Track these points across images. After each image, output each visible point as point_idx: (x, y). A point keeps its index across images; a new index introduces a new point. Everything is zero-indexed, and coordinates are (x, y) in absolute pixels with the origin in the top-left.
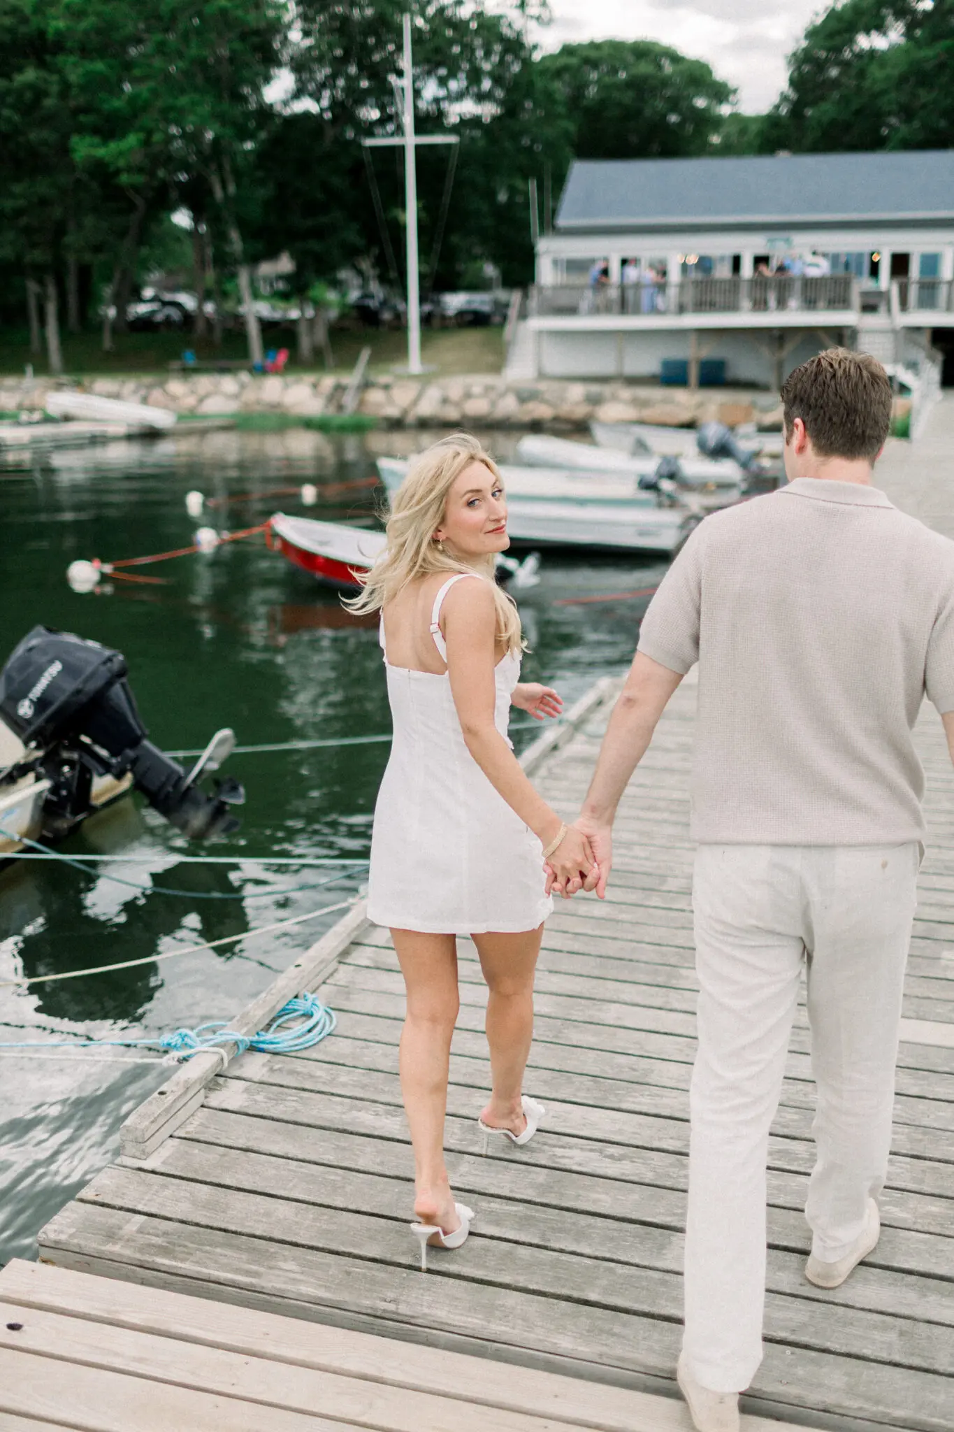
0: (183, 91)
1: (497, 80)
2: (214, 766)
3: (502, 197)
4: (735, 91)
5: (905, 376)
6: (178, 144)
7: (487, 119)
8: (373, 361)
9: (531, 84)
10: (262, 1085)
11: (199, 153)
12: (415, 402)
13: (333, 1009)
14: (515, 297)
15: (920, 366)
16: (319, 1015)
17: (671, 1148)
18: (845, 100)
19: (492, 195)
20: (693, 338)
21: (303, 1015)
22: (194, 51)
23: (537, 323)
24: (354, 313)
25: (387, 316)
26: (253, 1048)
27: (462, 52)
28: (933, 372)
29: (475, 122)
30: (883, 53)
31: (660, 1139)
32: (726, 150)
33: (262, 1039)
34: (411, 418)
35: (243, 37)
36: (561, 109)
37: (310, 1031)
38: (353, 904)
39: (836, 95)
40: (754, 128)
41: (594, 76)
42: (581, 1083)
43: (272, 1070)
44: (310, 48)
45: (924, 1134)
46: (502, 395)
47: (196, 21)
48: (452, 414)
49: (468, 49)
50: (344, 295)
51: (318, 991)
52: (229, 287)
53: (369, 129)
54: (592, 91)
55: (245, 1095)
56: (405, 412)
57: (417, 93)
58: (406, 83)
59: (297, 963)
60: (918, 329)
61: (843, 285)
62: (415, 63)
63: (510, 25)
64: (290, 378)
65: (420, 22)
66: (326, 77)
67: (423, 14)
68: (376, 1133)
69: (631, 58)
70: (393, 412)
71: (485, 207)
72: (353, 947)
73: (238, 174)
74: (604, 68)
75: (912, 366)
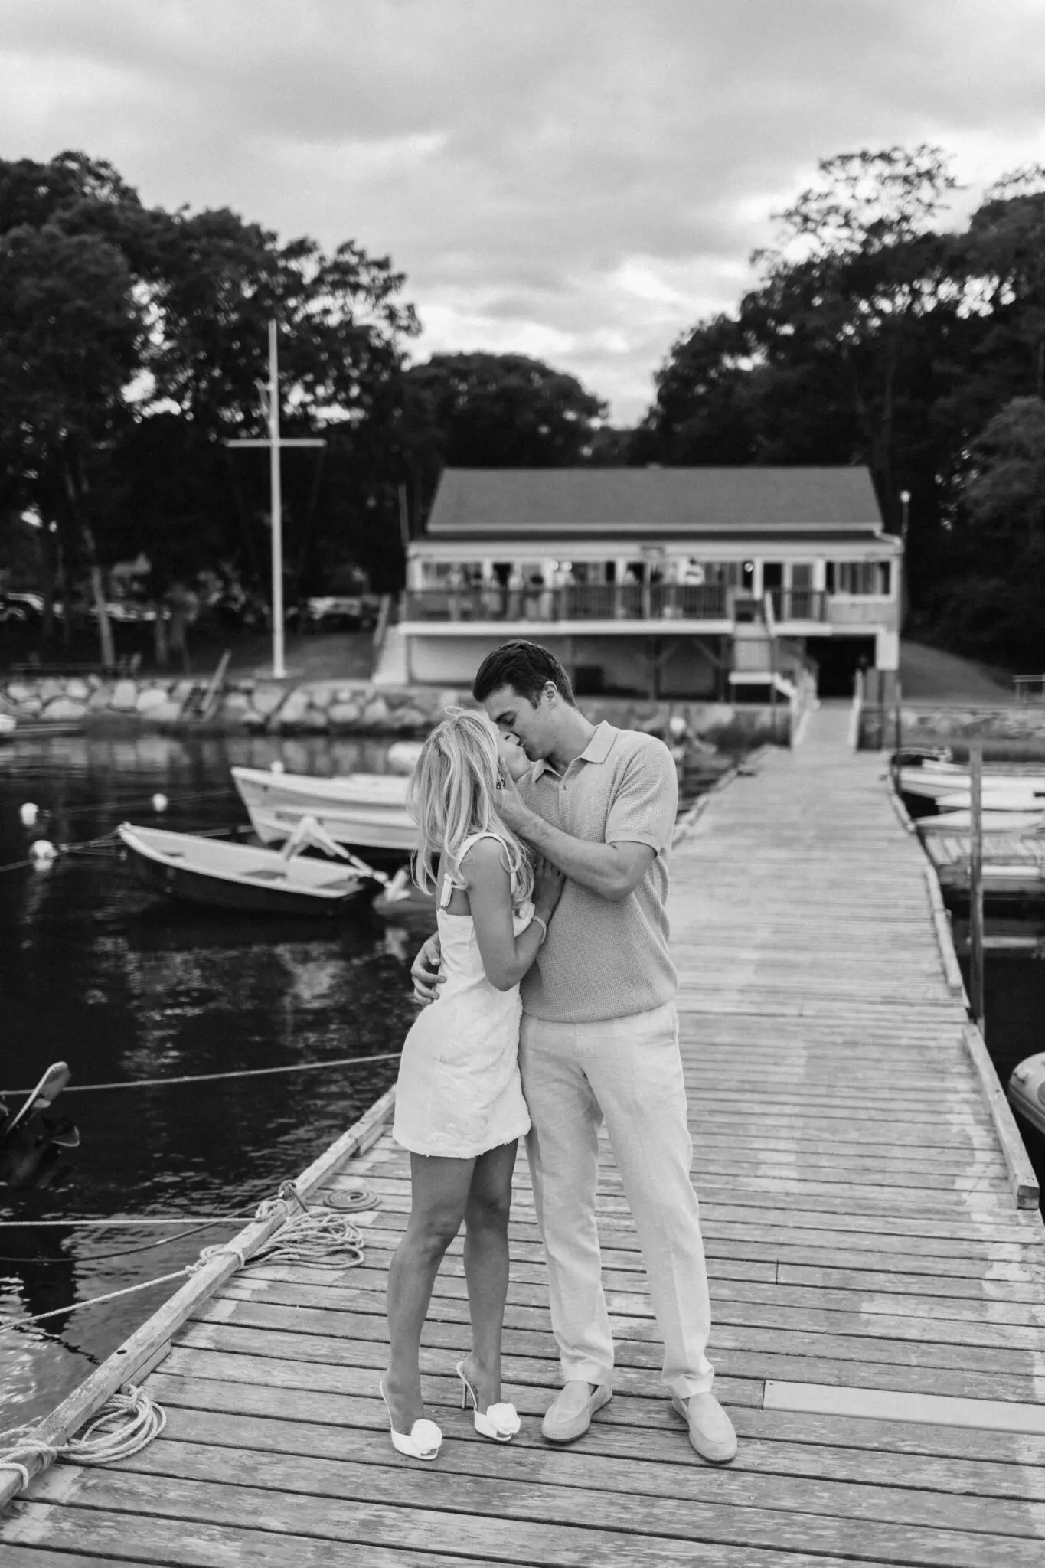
0: (35, 388)
1: (366, 388)
2: (45, 1104)
3: (371, 502)
4: (605, 405)
5: (783, 685)
6: (29, 440)
7: (354, 424)
8: (232, 666)
9: (400, 393)
10: (70, 1509)
11: (52, 449)
12: (279, 707)
13: (161, 1404)
14: (386, 602)
15: (797, 677)
16: (145, 1413)
18: (712, 416)
19: (359, 500)
20: (568, 643)
21: (126, 1414)
22: (49, 348)
23: (406, 628)
24: (215, 616)
25: (250, 619)
26: (62, 1460)
27: (330, 359)
28: (809, 682)
29: (343, 426)
30: (748, 373)
32: (597, 461)
33: (73, 1448)
34: (274, 724)
35: (102, 337)
36: (430, 417)
37: (133, 1434)
38: (192, 1272)
39: (703, 412)
40: (624, 441)
41: (463, 387)
42: (459, 1484)
43: (84, 1488)
44: (171, 351)
45: (857, 1527)
46: (373, 700)
47: (52, 320)
48: (319, 720)
49: (336, 357)
50: (204, 598)
51: (145, 1383)
52: (80, 587)
53: (233, 431)
54: (462, 401)
55: (49, 1524)
56: (268, 718)
57: (283, 398)
58: (272, 387)
59: (120, 1349)
60: (793, 638)
61: (717, 594)
62: (281, 368)
63: (379, 336)
64: (145, 683)
65: (286, 328)
66: (189, 379)
67: (290, 322)
69: (500, 372)
70: (254, 717)
71: (354, 512)
72: (191, 1325)
73: (92, 473)
74: (474, 379)
75: (789, 675)
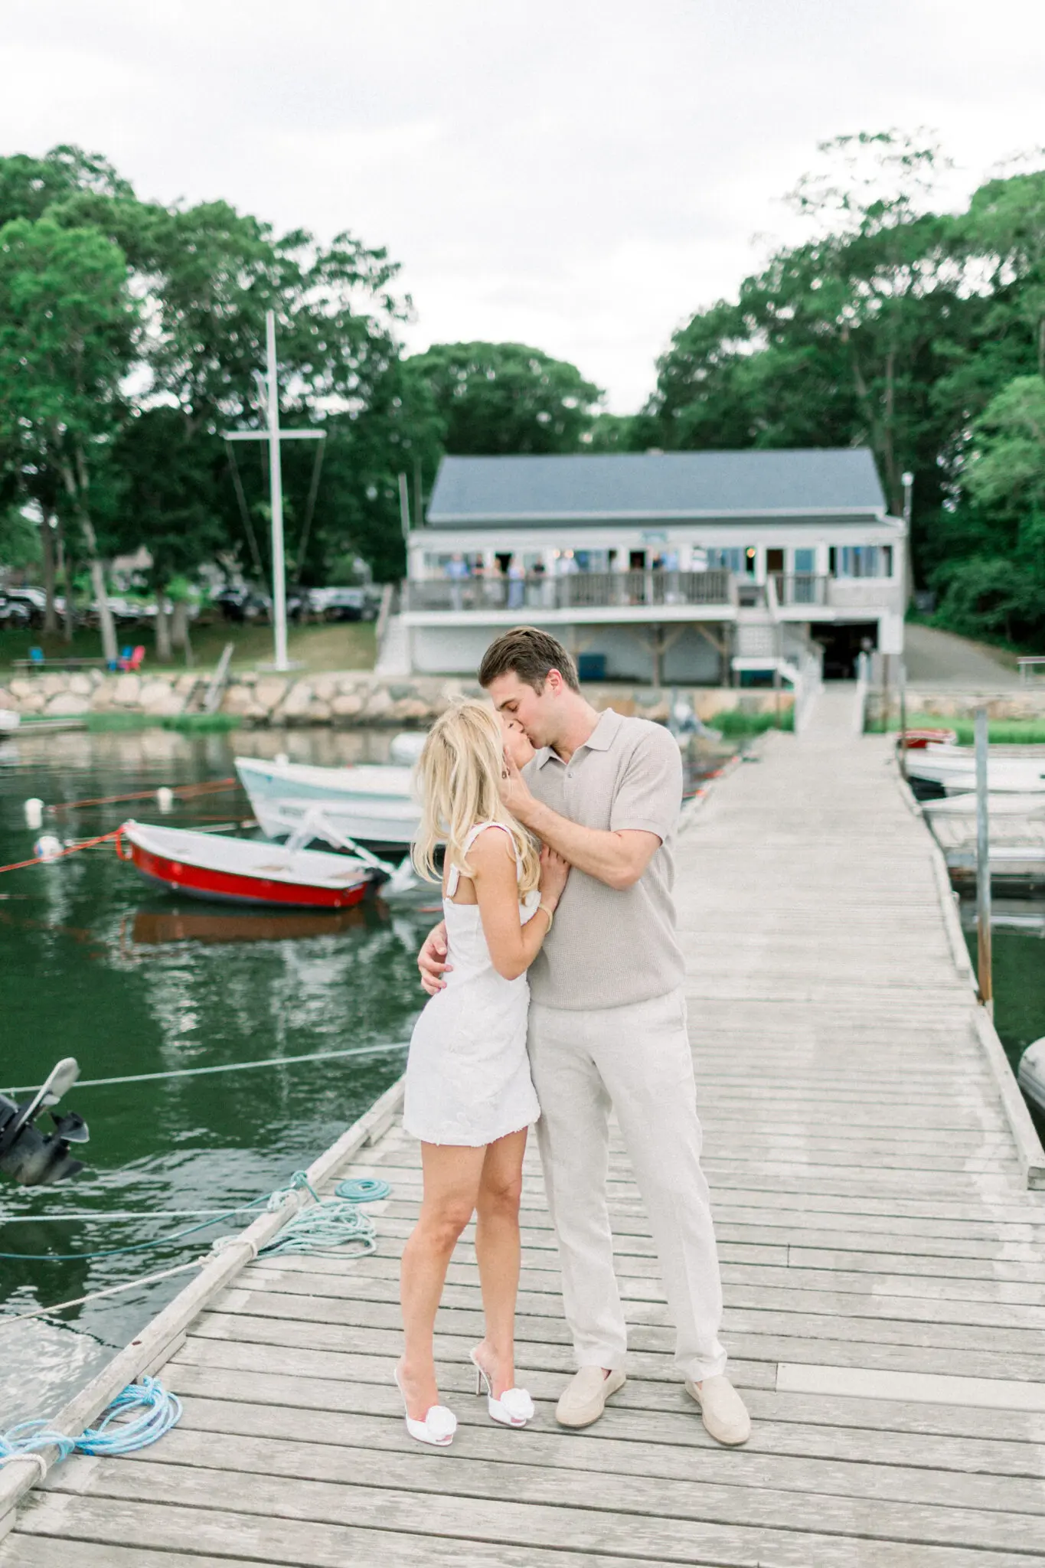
0: (33, 383)
1: (365, 378)
2: (54, 1100)
3: (372, 493)
4: (603, 392)
5: (785, 670)
6: (28, 436)
7: (354, 417)
8: (235, 658)
9: (399, 382)
10: (89, 1498)
11: (50, 445)
12: (283, 700)
13: (177, 1394)
14: (387, 592)
15: (800, 660)
16: (161, 1403)
17: (582, 1546)
18: (711, 402)
19: (359, 491)
20: (573, 631)
21: (143, 1404)
22: (45, 343)
23: (409, 618)
24: (217, 609)
25: (251, 611)
26: (79, 1451)
27: (328, 350)
28: (814, 665)
29: (343, 418)
30: (748, 358)
31: (569, 1535)
32: (598, 448)
33: (91, 1438)
34: (278, 717)
35: (99, 330)
36: (430, 406)
37: (150, 1425)
38: (204, 1265)
39: (703, 397)
40: (625, 428)
41: (462, 375)
42: (474, 1470)
43: (102, 1477)
44: (168, 344)
45: (872, 1506)
46: (376, 691)
47: (49, 315)
48: (322, 712)
49: (334, 347)
50: (205, 590)
51: (160, 1373)
52: (81, 582)
53: (231, 423)
54: (461, 391)
55: (67, 1513)
56: (271, 711)
57: (281, 389)
58: (271, 378)
59: (135, 1340)
60: (797, 623)
61: (720, 580)
62: (279, 359)
63: (377, 326)
64: (147, 676)
65: (284, 320)
66: (187, 372)
67: (287, 312)
68: (228, 1551)
69: (498, 359)
70: (259, 711)
71: (353, 501)
72: (205, 1315)
73: (92, 468)
74: (473, 368)
75: (793, 659)
